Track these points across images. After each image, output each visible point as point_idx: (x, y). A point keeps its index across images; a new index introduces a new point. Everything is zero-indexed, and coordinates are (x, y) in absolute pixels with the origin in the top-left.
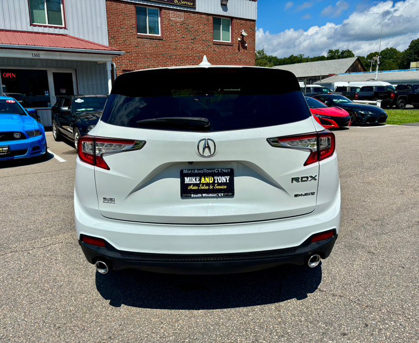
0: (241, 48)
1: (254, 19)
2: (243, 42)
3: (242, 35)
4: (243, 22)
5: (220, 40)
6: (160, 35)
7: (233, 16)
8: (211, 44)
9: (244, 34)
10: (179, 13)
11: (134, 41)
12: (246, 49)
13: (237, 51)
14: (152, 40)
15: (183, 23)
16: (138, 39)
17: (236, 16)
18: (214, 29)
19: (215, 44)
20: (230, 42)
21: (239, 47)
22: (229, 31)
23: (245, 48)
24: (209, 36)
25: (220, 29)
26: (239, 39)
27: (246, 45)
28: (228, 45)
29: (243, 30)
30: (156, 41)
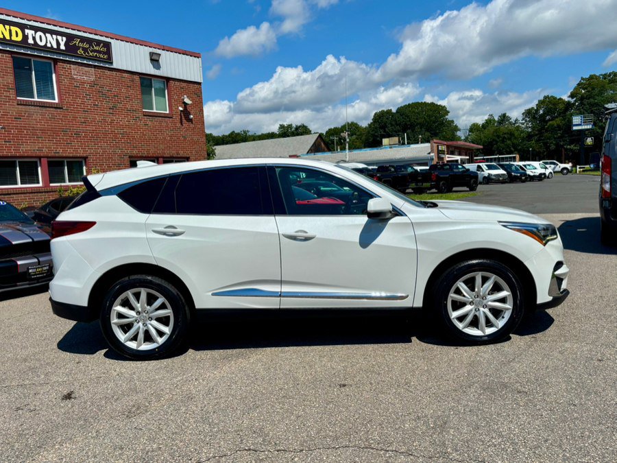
0: (184, 121)
1: (199, 81)
2: (186, 113)
3: (184, 103)
4: (184, 85)
5: (152, 109)
6: (56, 101)
7: (170, 76)
8: (140, 115)
9: (187, 101)
10: (87, 69)
11: (14, 110)
12: (192, 122)
13: (179, 125)
14: (44, 109)
15: (93, 84)
16: (20, 107)
17: (173, 77)
18: (142, 93)
19: (146, 115)
20: (168, 112)
21: (181, 119)
22: (165, 97)
23: (191, 120)
24: (136, 104)
25: (151, 94)
26: (181, 109)
27: (192, 116)
28: (165, 116)
29: (185, 96)
30: (52, 109)
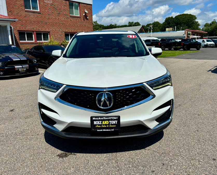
0: (85, 19)
1: (91, 4)
2: (86, 16)
3: (85, 12)
4: (85, 5)
5: (73, 15)
6: (39, 11)
7: (80, 2)
8: (69, 17)
9: (86, 12)
11: (24, 14)
12: (88, 20)
13: (83, 21)
14: (34, 14)
15: (52, 4)
16: (26, 13)
17: (81, 2)
18: (70, 8)
19: (71, 17)
20: (79, 16)
21: (84, 18)
22: (78, 10)
23: (88, 19)
24: (67, 12)
25: (73, 9)
26: (84, 15)
27: (88, 18)
28: (78, 17)
29: (86, 10)
30: (37, 14)
